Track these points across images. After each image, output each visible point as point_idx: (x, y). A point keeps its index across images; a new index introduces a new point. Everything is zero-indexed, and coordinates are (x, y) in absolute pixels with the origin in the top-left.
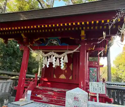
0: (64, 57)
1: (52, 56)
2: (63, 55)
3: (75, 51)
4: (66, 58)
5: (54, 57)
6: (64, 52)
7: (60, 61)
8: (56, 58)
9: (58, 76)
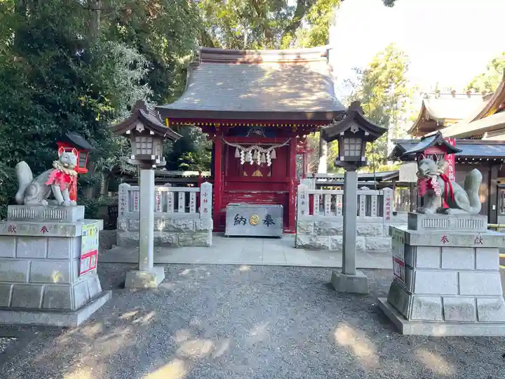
0: (271, 152)
1: (256, 151)
2: (270, 149)
3: (284, 144)
4: (274, 152)
5: (259, 152)
6: (271, 146)
7: (266, 157)
8: (261, 153)
9: (250, 173)
